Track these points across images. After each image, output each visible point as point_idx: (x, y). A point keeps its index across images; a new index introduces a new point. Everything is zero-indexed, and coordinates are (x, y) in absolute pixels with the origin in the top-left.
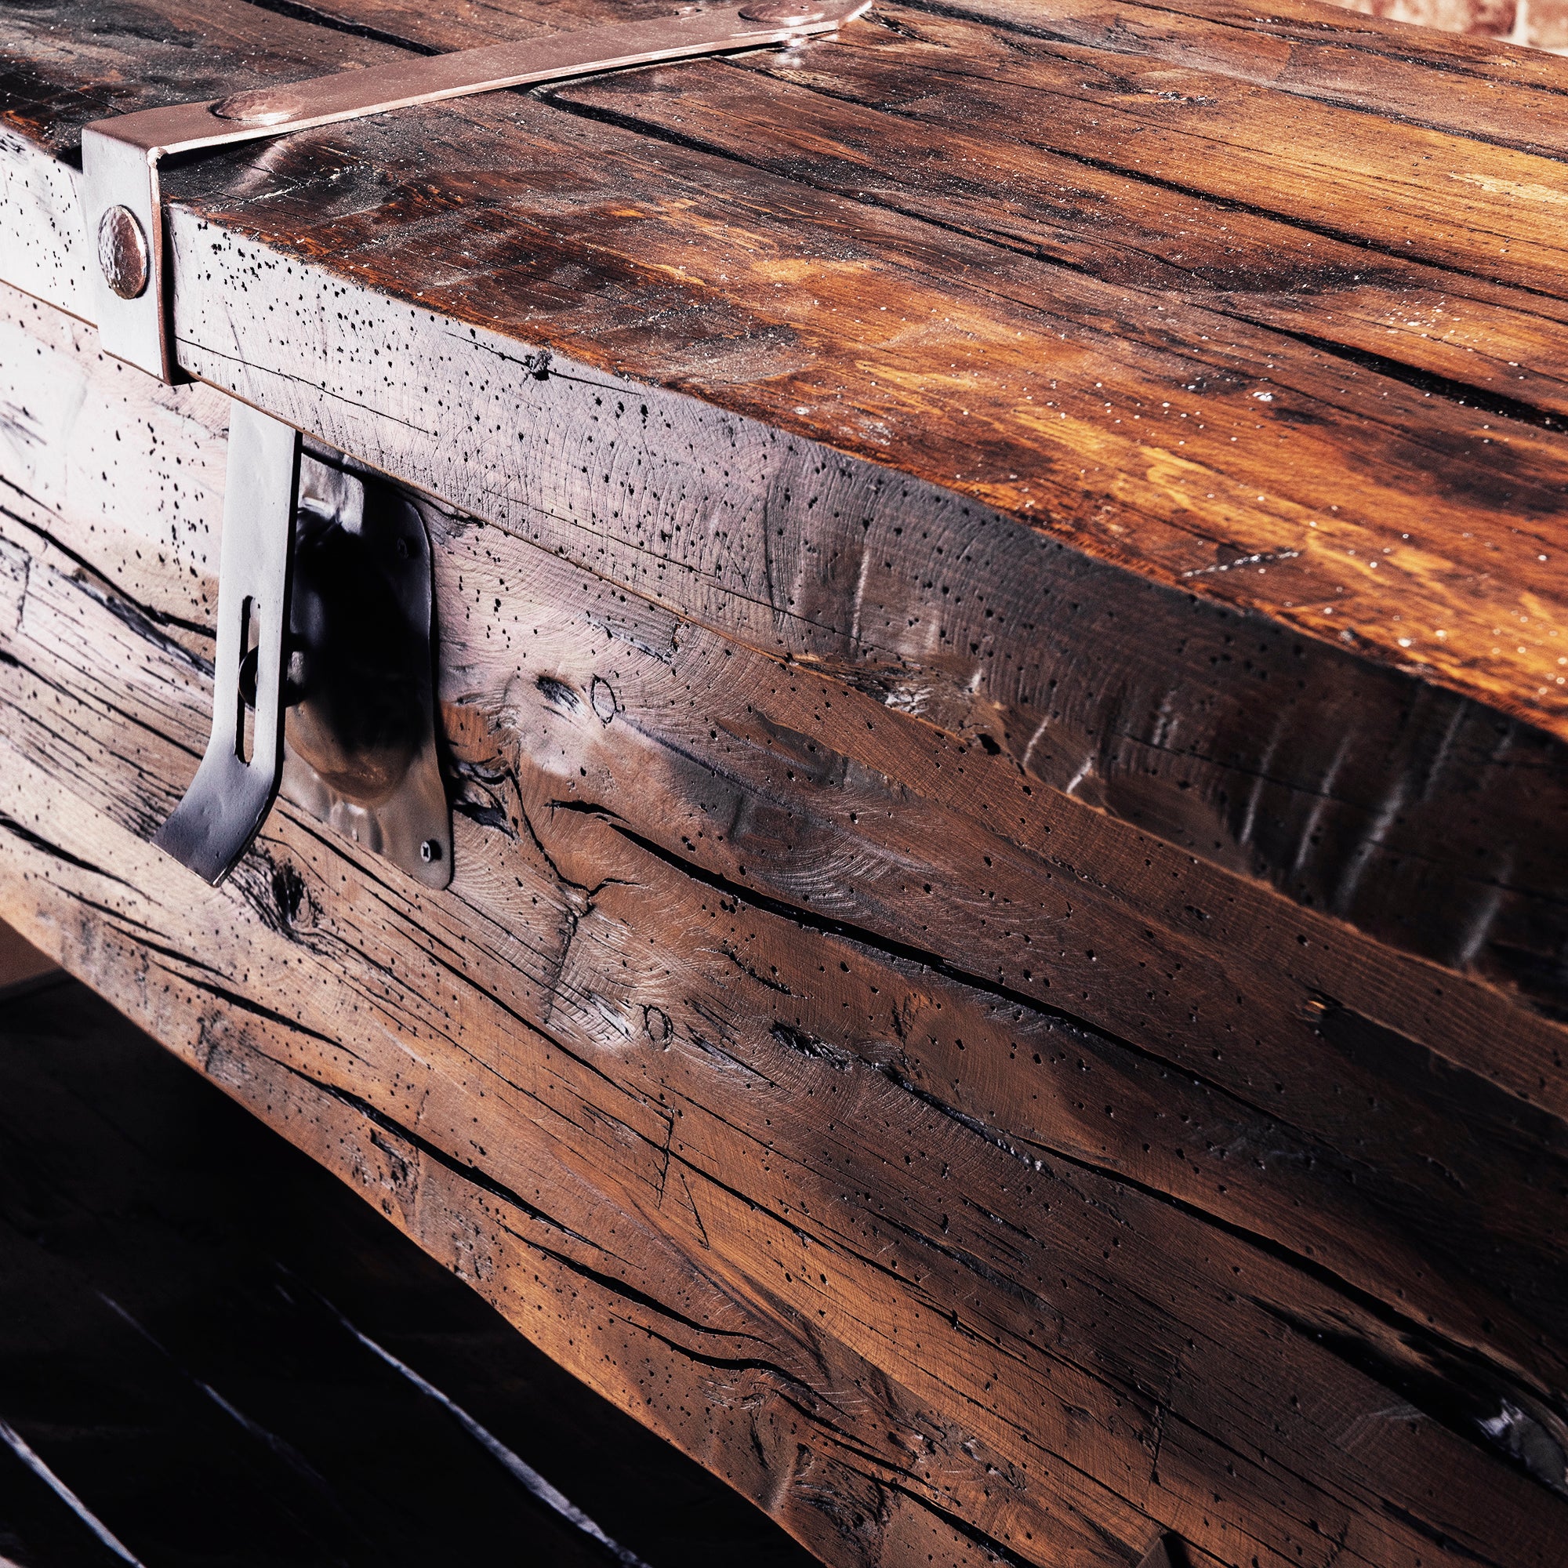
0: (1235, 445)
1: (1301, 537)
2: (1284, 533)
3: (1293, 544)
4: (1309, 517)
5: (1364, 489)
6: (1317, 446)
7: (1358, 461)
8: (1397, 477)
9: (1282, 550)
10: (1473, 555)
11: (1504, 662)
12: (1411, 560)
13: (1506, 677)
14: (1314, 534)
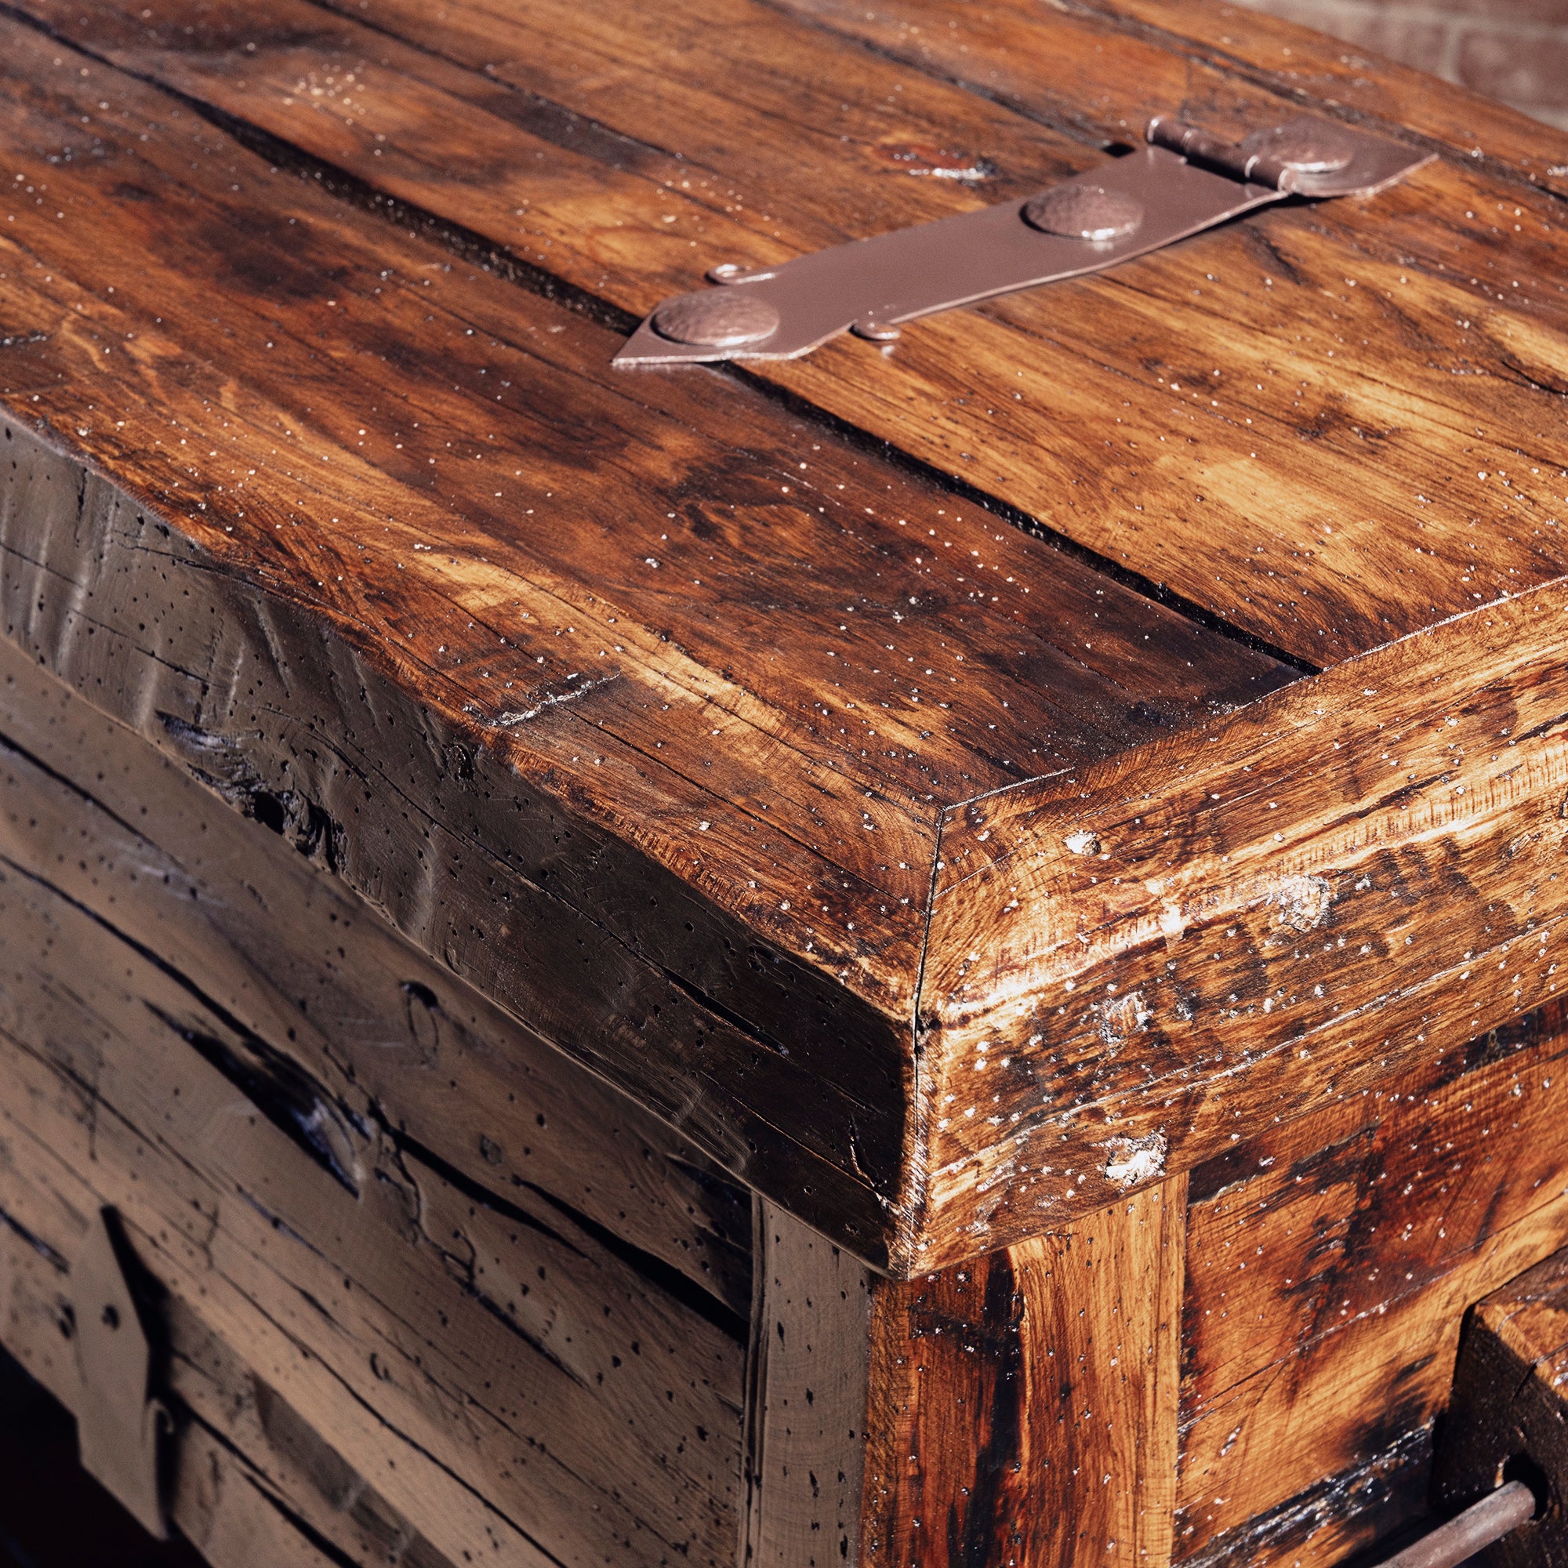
0: (58, 222)
1: (57, 321)
2: (46, 316)
3: (46, 327)
4: (80, 300)
5: (151, 271)
6: (131, 223)
7: (160, 241)
8: (188, 258)
9: (34, 333)
10: (208, 342)
11: (161, 455)
12: (146, 347)
13: (153, 470)
14: (73, 316)
